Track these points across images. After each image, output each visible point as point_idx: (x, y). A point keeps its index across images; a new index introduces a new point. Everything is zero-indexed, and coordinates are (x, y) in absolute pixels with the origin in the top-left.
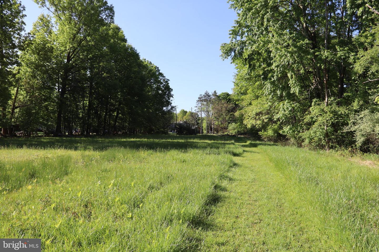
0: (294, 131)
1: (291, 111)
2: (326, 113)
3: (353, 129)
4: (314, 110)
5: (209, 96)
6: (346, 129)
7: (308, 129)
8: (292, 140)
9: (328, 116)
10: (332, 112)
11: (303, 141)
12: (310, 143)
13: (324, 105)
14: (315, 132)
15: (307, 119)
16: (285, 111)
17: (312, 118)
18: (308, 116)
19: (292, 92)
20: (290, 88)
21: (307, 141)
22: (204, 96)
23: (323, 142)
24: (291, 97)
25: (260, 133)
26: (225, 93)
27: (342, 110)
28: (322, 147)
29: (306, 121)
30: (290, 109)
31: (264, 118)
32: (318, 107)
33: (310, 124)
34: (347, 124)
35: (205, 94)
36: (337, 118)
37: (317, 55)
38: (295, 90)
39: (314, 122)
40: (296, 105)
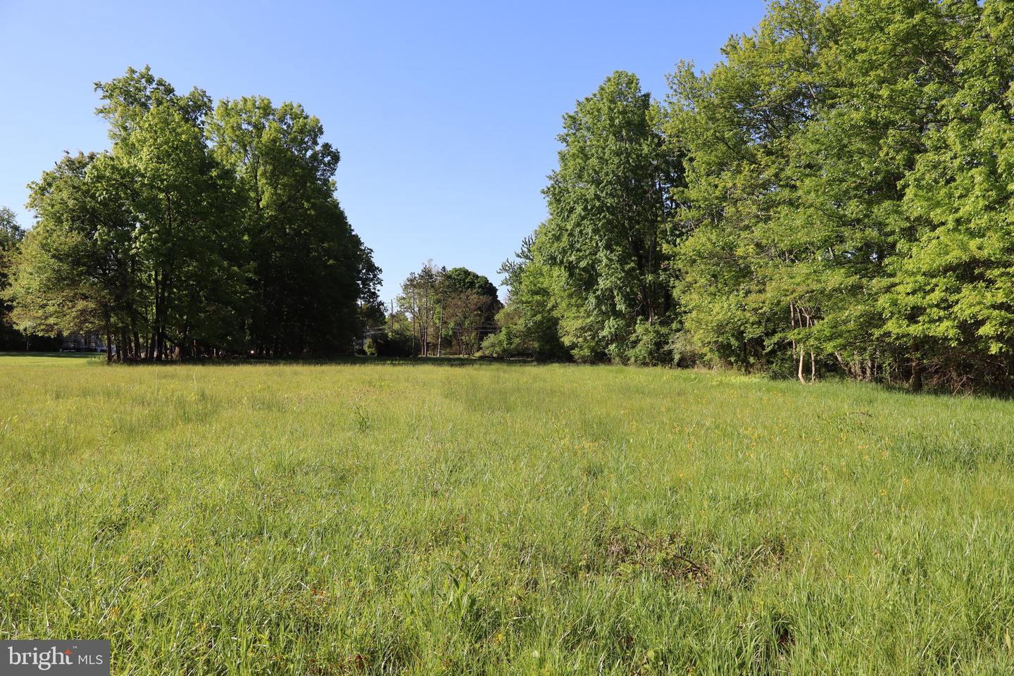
0: (619, 350)
1: (617, 328)
2: (650, 332)
3: (671, 348)
4: (639, 329)
5: (431, 276)
6: (666, 348)
7: (634, 347)
8: (617, 359)
9: (652, 335)
10: (655, 332)
11: (629, 359)
12: (636, 361)
13: (648, 325)
14: (640, 351)
15: (633, 337)
16: (610, 328)
17: (638, 336)
18: (634, 335)
19: (617, 309)
20: (616, 304)
21: (633, 359)
22: (420, 275)
23: (647, 360)
24: (618, 314)
25: (573, 352)
26: (460, 269)
27: (664, 330)
28: (645, 364)
29: (631, 339)
30: (616, 326)
31: (586, 334)
32: (643, 326)
33: (636, 343)
34: (667, 343)
35: (422, 271)
36: (660, 338)
37: (642, 279)
38: (621, 307)
39: (640, 340)
40: (622, 322)
